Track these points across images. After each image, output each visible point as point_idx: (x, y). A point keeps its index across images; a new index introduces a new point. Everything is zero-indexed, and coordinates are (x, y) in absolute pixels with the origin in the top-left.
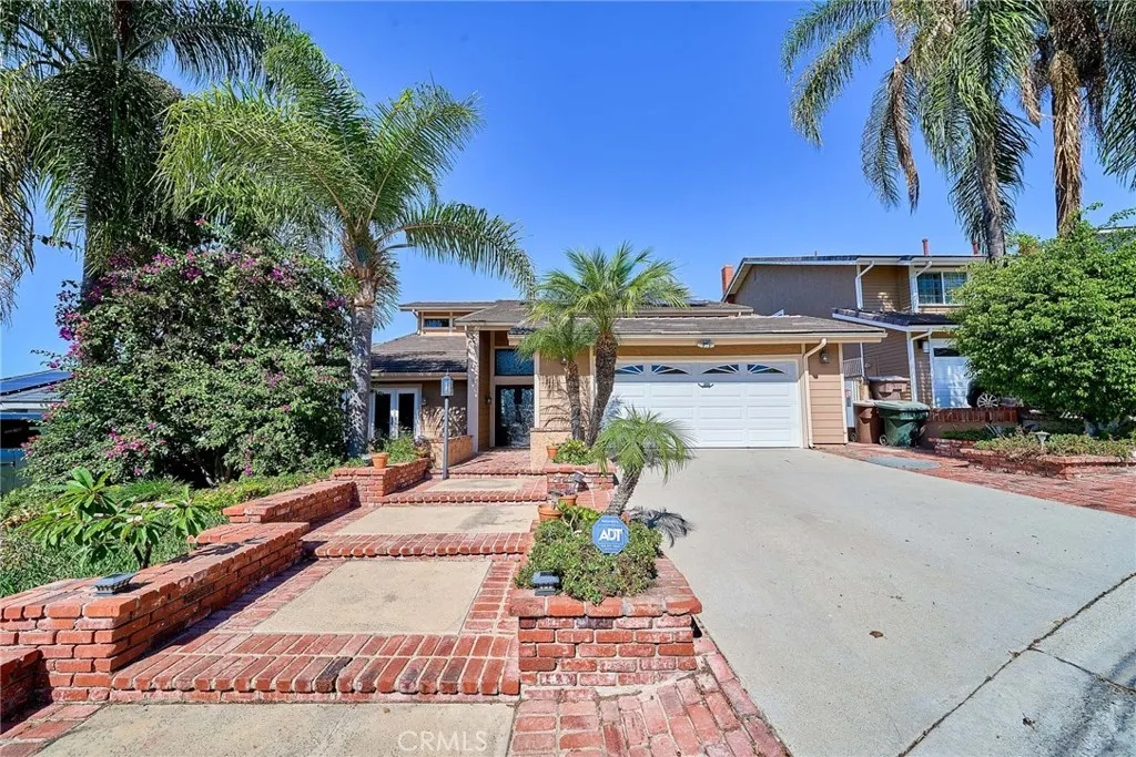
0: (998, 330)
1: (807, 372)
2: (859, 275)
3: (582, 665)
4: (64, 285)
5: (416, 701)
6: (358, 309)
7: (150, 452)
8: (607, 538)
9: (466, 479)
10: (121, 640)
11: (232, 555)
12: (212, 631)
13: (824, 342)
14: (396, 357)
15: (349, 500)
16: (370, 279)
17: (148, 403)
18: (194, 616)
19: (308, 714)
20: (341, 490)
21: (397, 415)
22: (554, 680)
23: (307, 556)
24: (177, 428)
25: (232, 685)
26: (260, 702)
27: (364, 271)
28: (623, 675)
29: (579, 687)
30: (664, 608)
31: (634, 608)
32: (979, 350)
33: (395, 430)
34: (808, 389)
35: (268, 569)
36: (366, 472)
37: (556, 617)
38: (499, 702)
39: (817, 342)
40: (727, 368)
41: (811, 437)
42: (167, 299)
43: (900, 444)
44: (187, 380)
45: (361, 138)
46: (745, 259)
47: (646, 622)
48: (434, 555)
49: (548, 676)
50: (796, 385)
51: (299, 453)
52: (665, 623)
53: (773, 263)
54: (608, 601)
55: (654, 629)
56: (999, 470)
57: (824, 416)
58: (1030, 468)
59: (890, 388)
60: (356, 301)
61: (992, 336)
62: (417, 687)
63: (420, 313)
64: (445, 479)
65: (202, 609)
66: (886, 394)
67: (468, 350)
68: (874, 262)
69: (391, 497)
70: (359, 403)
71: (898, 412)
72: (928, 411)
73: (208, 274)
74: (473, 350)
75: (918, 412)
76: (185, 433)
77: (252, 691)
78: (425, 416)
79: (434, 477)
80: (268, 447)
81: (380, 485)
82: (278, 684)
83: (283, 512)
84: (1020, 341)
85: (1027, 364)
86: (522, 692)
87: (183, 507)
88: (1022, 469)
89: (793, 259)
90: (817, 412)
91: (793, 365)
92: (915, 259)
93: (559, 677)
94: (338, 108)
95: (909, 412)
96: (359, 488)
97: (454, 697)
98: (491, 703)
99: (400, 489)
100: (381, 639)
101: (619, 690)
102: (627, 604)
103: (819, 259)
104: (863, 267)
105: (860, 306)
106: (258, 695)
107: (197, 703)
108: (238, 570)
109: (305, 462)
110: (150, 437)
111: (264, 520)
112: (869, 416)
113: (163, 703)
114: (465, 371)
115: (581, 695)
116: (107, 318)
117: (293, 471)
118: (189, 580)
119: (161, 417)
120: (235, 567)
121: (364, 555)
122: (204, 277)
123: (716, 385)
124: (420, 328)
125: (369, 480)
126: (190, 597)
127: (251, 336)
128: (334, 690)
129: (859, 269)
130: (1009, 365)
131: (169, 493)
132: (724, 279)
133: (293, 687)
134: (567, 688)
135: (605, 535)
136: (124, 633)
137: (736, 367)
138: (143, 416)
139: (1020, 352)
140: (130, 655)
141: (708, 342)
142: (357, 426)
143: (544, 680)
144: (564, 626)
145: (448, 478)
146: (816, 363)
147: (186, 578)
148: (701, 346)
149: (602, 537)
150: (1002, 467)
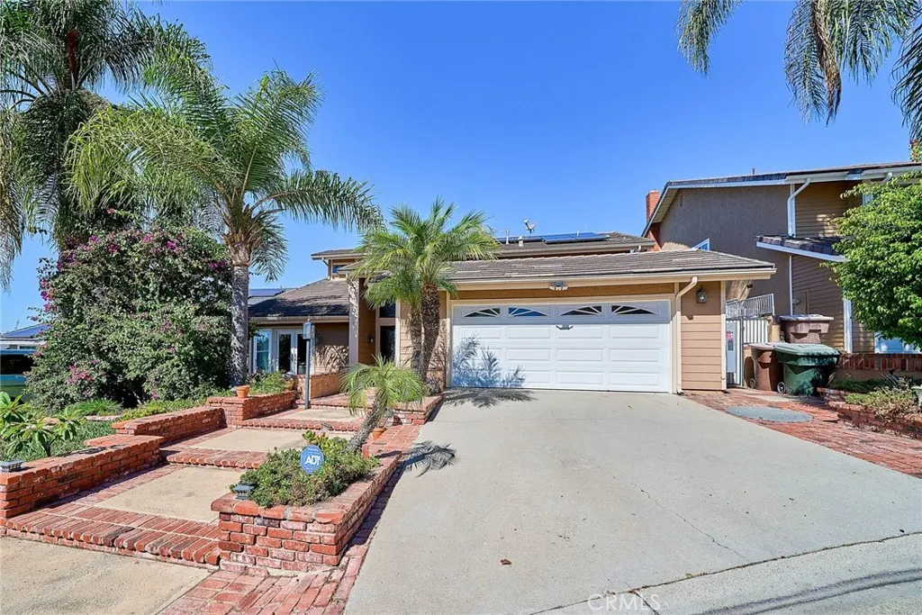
0: (876, 267)
1: (679, 313)
2: (793, 194)
3: (258, 551)
4: (41, 261)
5: (157, 560)
6: (236, 268)
7: (93, 381)
8: (311, 462)
9: (321, 410)
10: (12, 500)
11: (94, 455)
12: (73, 503)
13: (695, 280)
14: (300, 301)
15: (217, 422)
16: (245, 243)
17: (92, 345)
18: (66, 492)
19: (95, 558)
20: (210, 414)
21: (296, 353)
22: (241, 559)
23: (162, 461)
24: (112, 364)
25: (62, 535)
26: (77, 547)
27: (239, 237)
28: (285, 562)
29: (257, 566)
30: (313, 517)
31: (292, 515)
32: (857, 288)
33: (294, 365)
34: (679, 330)
35: (127, 467)
36: (231, 401)
37: (242, 515)
38: (206, 568)
39: (688, 281)
40: (589, 309)
41: (680, 382)
42: (99, 269)
43: (798, 393)
44: (117, 327)
45: (226, 127)
46: (669, 183)
47: (301, 526)
48: (244, 467)
49: (237, 556)
50: (667, 328)
51: (189, 384)
52: (315, 529)
53: (694, 186)
54: (280, 507)
55: (308, 532)
56: (868, 428)
57: (695, 361)
58: (900, 427)
59: (804, 329)
60: (234, 262)
61: (870, 273)
62: (158, 551)
63: (330, 261)
64: (306, 409)
65: (72, 488)
66: (799, 336)
67: (350, 296)
68: (810, 179)
69: (248, 422)
70: (238, 344)
71: (795, 357)
72: (833, 356)
73: (123, 249)
74: (353, 296)
75: (820, 357)
76: (118, 367)
77: (72, 539)
78: (317, 354)
79: (300, 406)
80: (166, 379)
81: (240, 411)
82: (84, 537)
83: (154, 428)
84: (899, 280)
85: (907, 306)
86: (221, 564)
87: (63, 420)
88: (890, 427)
89: (717, 181)
90: (689, 356)
91: (665, 305)
92: (865, 172)
93: (244, 557)
94: (210, 103)
95: (809, 357)
96: (226, 413)
97: (180, 561)
98: (200, 568)
99: (262, 415)
100: (161, 519)
101: (283, 572)
102: (289, 512)
103: (756, 178)
104: (797, 186)
105: (791, 231)
106: (75, 543)
107: (46, 542)
108: (101, 466)
109: (192, 391)
110: (95, 370)
111: (136, 433)
112: (768, 360)
113: (30, 540)
114: (347, 314)
115: (257, 572)
116: (66, 284)
117: (185, 397)
118: (58, 469)
119: (101, 355)
120: (99, 463)
121: (197, 464)
122: (119, 251)
123: (576, 328)
124: (330, 275)
125: (233, 408)
126: (62, 480)
127: (154, 295)
128: (113, 546)
129: (792, 188)
130: (889, 307)
131: (105, 410)
132: (648, 206)
133: (92, 540)
134: (249, 566)
135: (309, 461)
136: (13, 495)
137: (599, 308)
138: (90, 354)
139: (900, 291)
140: (19, 509)
141: (561, 284)
142: (236, 363)
143: (235, 558)
144: (248, 521)
145: (309, 408)
146: (691, 303)
147: (56, 467)
148: (552, 288)
149: (307, 462)
150: (871, 425)
